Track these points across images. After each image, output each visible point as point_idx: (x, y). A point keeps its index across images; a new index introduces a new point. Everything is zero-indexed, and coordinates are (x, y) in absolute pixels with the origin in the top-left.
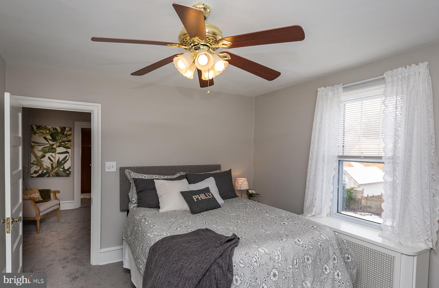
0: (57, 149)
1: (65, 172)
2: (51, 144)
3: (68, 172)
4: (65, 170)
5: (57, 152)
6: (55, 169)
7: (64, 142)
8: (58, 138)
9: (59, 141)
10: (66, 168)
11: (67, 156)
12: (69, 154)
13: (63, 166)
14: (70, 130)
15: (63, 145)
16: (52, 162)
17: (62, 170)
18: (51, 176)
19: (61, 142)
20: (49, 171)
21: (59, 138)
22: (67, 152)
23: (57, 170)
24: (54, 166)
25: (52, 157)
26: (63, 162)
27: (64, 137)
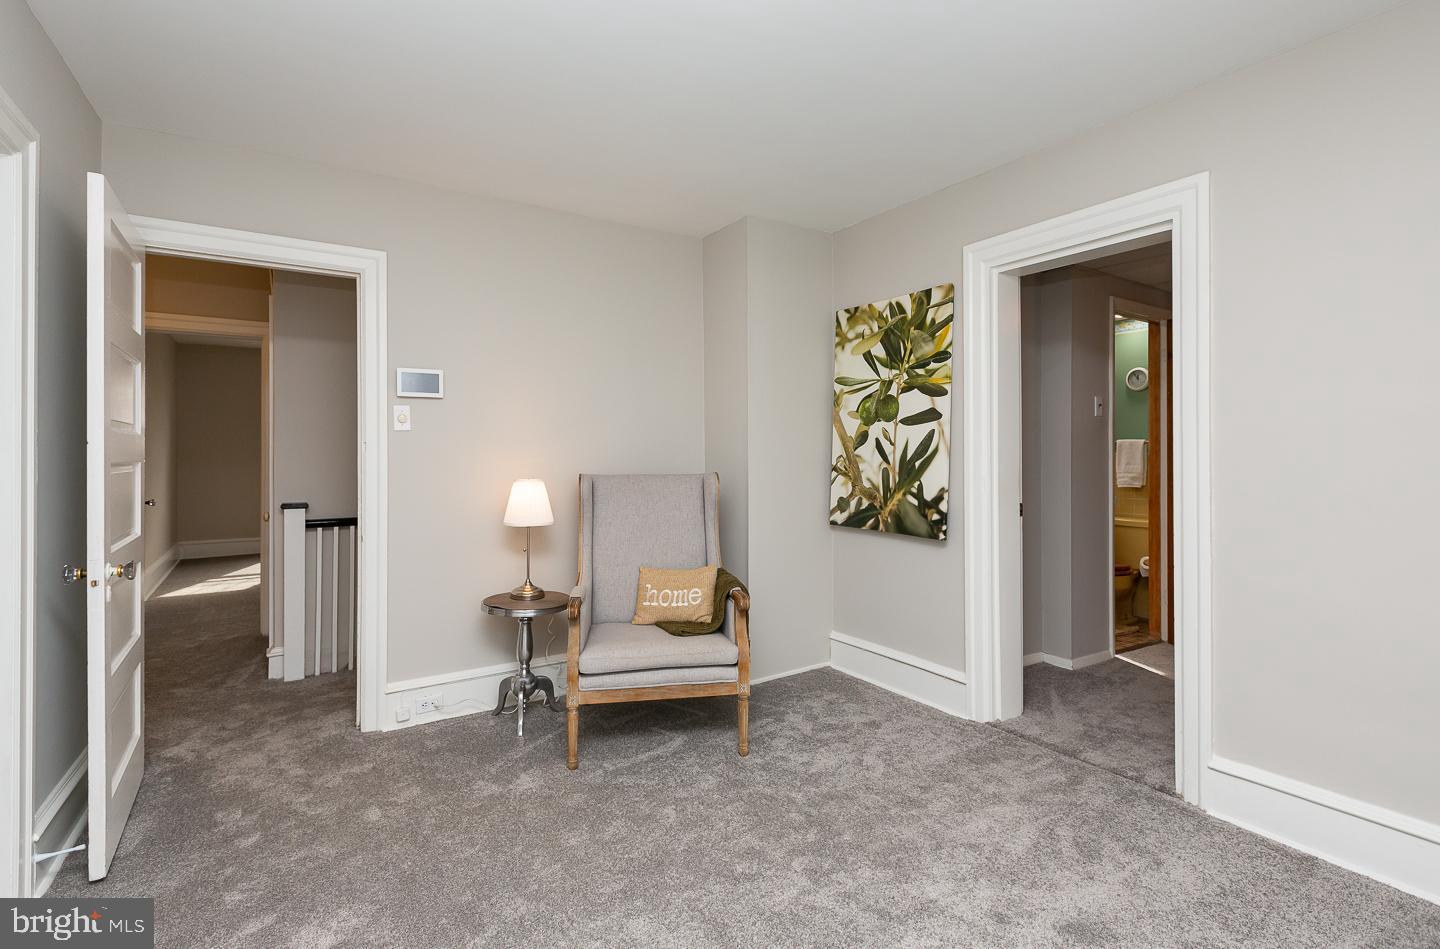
0: (904, 399)
1: (925, 517)
2: (884, 382)
3: (936, 517)
4: (925, 506)
5: (899, 418)
6: (892, 496)
7: (923, 364)
8: (905, 350)
9: (908, 362)
10: (929, 495)
11: (930, 436)
12: (940, 425)
13: (916, 484)
14: (948, 300)
15: (920, 381)
16: (885, 465)
17: (916, 502)
18: (881, 526)
19: (912, 368)
20: (877, 504)
21: (909, 346)
22: (932, 415)
23: (899, 501)
24: (891, 484)
25: (886, 438)
26: (917, 464)
27: (924, 340)
